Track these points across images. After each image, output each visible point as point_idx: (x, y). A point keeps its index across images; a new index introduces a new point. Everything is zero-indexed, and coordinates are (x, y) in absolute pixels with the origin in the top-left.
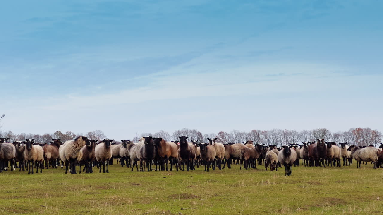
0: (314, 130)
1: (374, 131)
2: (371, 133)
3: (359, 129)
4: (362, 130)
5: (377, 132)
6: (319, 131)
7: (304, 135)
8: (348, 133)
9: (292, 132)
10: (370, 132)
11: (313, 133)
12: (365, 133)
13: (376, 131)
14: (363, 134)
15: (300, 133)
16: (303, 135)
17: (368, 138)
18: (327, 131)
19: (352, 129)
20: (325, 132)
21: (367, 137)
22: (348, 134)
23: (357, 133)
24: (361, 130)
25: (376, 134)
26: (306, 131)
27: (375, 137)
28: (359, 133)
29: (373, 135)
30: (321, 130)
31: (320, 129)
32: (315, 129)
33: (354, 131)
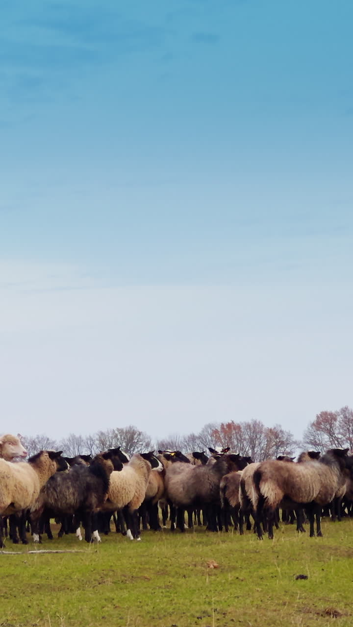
0: (102, 434)
1: (271, 430)
2: (263, 435)
3: (229, 426)
4: (239, 427)
5: (281, 431)
6: (116, 436)
7: (72, 449)
8: (200, 438)
9: (36, 440)
10: (261, 432)
11: (97, 442)
12: (247, 437)
13: (279, 429)
14: (240, 441)
15: (61, 444)
16: (69, 449)
17: (256, 450)
18: (140, 434)
19: (210, 426)
20: (132, 438)
21: (253, 448)
22: (198, 441)
23: (225, 438)
24: (235, 429)
25: (277, 437)
26: (77, 436)
27: (274, 448)
28: (230, 438)
29: (269, 442)
30: (121, 431)
31: (118, 430)
32: (104, 431)
33: (216, 432)
